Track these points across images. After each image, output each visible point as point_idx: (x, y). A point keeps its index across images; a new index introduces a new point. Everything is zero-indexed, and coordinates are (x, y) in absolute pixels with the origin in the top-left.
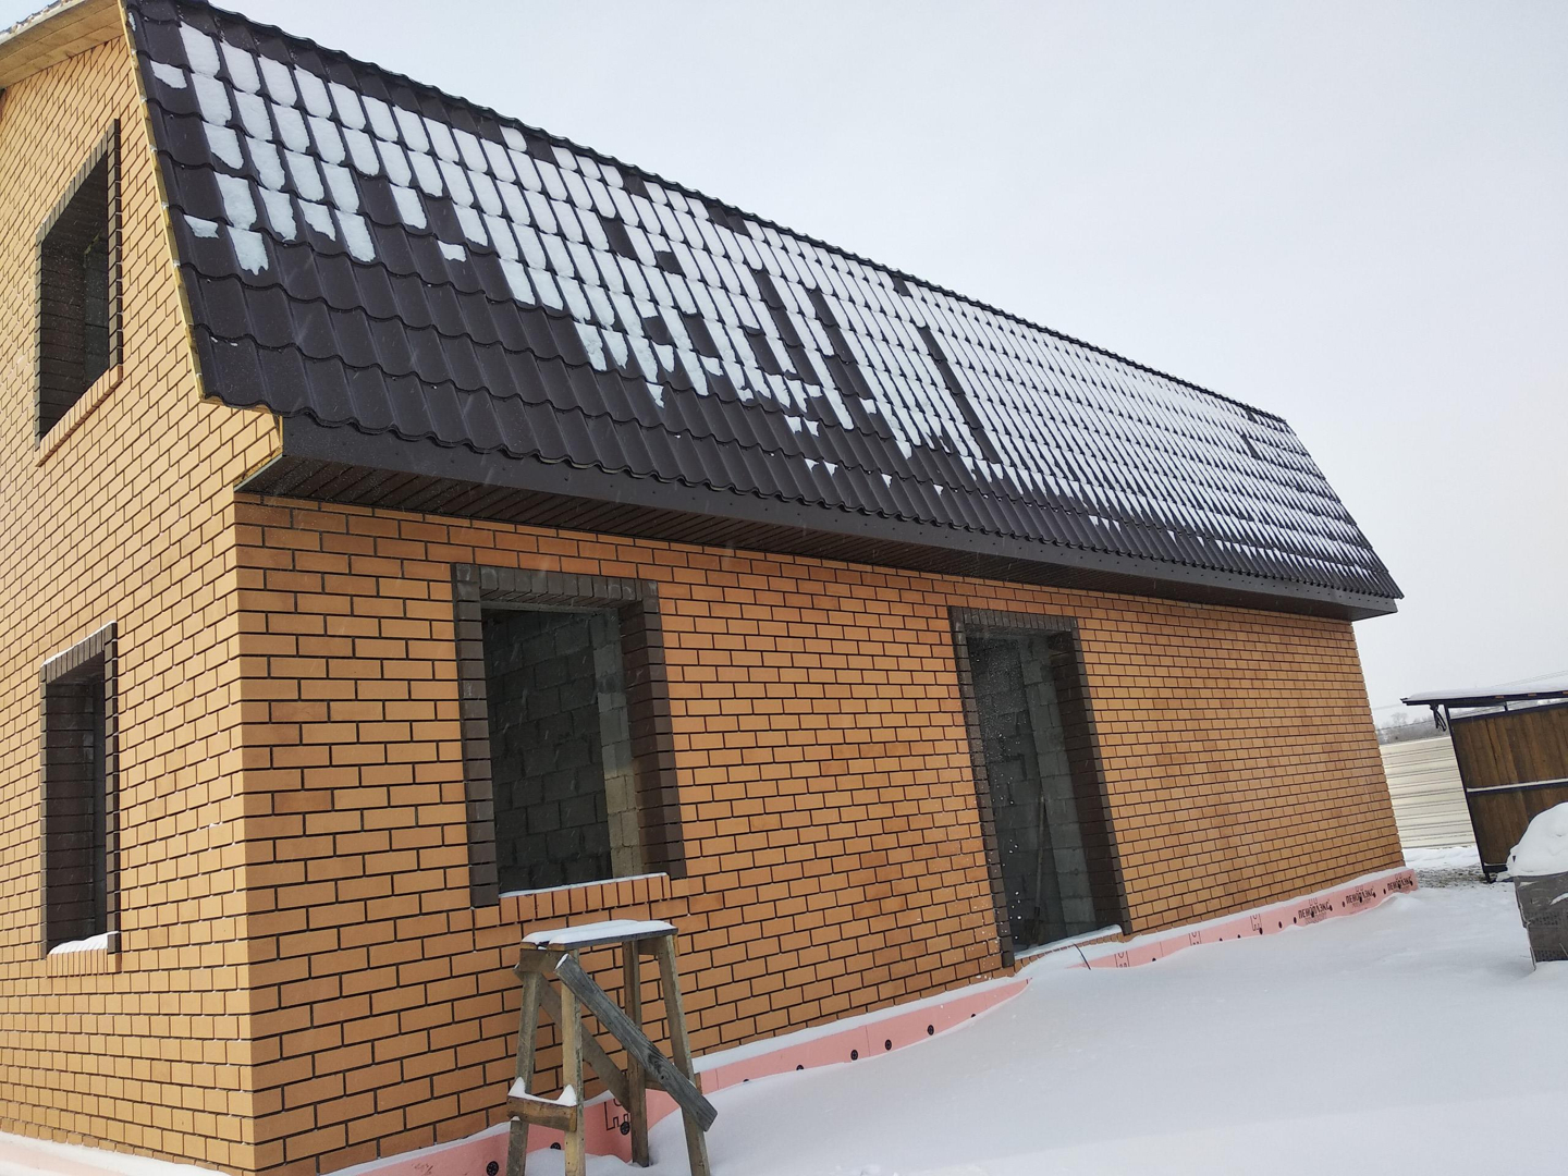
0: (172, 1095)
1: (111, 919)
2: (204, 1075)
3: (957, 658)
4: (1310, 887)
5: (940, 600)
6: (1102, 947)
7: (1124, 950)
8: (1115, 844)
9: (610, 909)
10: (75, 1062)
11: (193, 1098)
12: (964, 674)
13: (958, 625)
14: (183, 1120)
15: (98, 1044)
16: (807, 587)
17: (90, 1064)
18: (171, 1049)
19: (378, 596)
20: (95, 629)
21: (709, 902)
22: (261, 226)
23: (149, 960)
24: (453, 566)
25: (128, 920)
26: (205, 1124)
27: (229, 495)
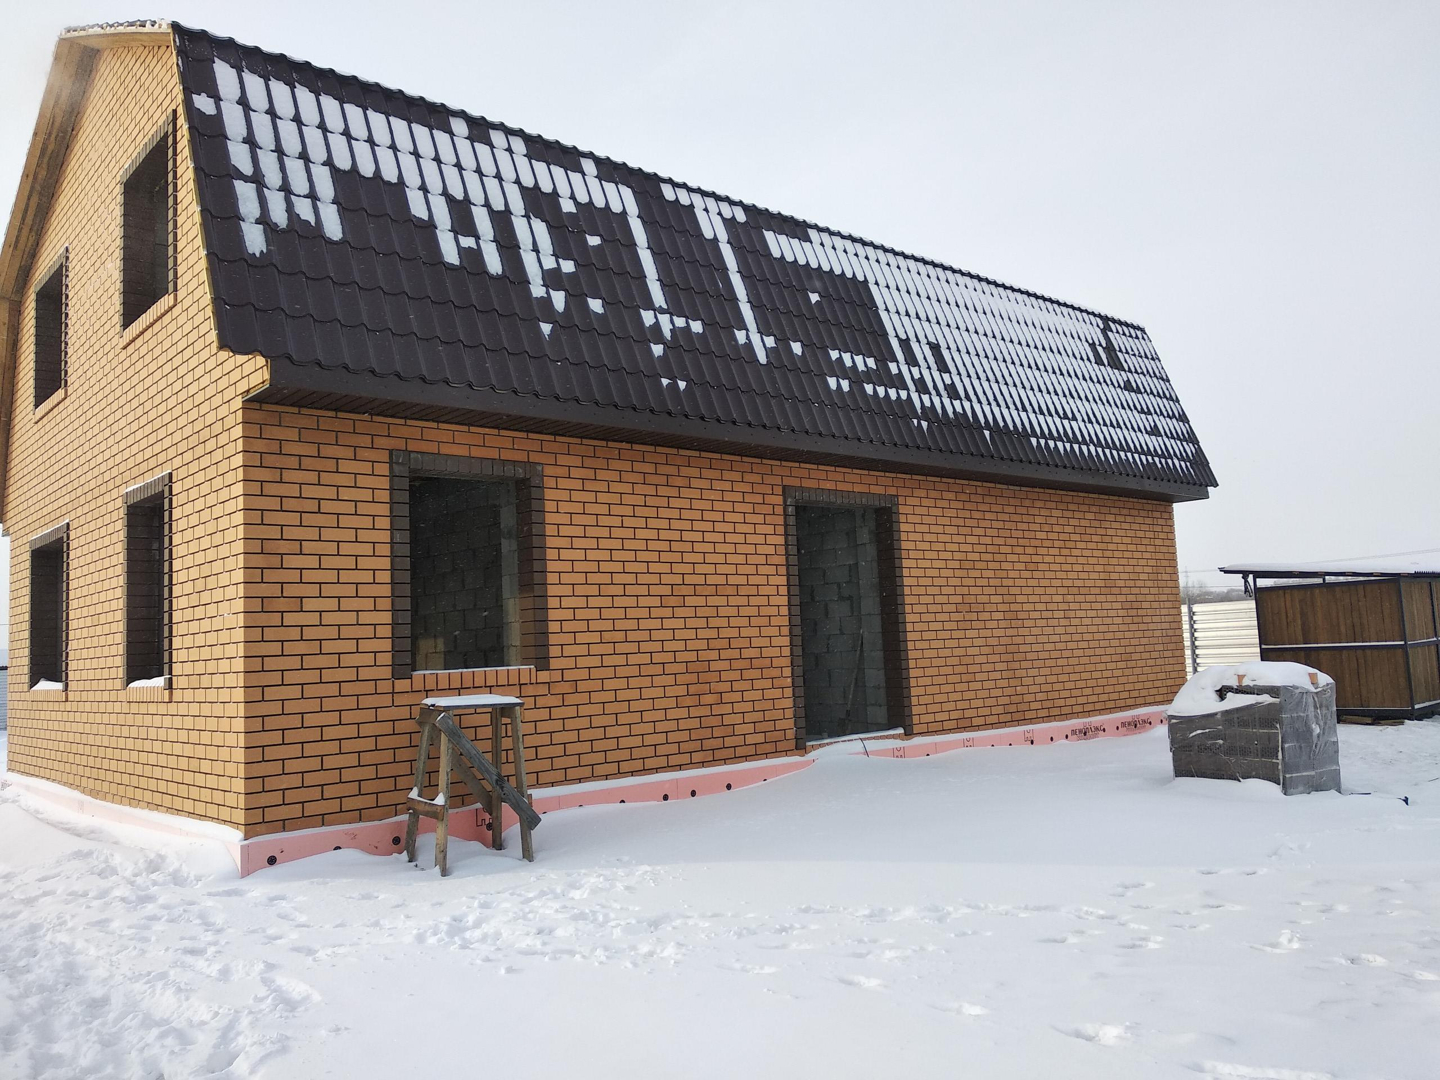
0: (200, 779)
1: (166, 667)
2: (218, 768)
3: (786, 525)
4: (1089, 713)
5: (778, 480)
6: (883, 743)
7: (902, 746)
8: (908, 669)
9: (490, 687)
10: (143, 757)
11: (212, 781)
12: (790, 538)
13: (789, 500)
14: (206, 795)
15: (157, 747)
16: (662, 469)
17: (153, 759)
18: (200, 751)
19: (337, 472)
20: (159, 474)
21: (566, 688)
22: (264, 220)
23: (188, 695)
24: (391, 452)
25: (177, 669)
26: (218, 797)
27: (238, 403)
